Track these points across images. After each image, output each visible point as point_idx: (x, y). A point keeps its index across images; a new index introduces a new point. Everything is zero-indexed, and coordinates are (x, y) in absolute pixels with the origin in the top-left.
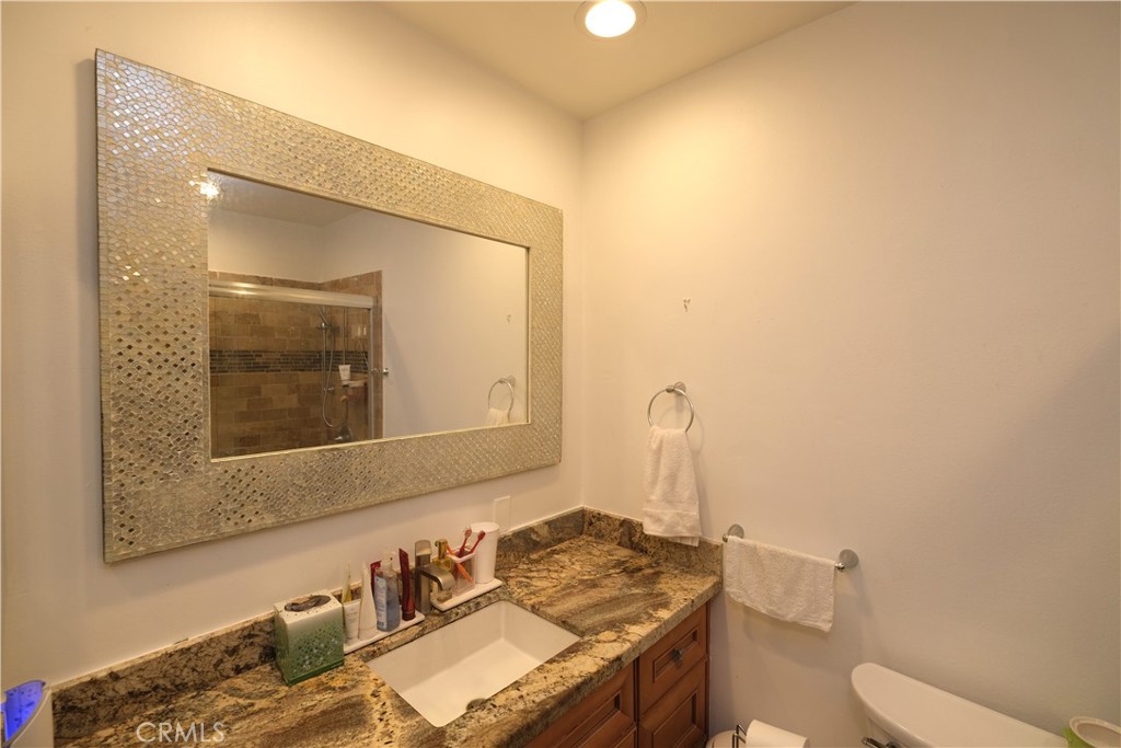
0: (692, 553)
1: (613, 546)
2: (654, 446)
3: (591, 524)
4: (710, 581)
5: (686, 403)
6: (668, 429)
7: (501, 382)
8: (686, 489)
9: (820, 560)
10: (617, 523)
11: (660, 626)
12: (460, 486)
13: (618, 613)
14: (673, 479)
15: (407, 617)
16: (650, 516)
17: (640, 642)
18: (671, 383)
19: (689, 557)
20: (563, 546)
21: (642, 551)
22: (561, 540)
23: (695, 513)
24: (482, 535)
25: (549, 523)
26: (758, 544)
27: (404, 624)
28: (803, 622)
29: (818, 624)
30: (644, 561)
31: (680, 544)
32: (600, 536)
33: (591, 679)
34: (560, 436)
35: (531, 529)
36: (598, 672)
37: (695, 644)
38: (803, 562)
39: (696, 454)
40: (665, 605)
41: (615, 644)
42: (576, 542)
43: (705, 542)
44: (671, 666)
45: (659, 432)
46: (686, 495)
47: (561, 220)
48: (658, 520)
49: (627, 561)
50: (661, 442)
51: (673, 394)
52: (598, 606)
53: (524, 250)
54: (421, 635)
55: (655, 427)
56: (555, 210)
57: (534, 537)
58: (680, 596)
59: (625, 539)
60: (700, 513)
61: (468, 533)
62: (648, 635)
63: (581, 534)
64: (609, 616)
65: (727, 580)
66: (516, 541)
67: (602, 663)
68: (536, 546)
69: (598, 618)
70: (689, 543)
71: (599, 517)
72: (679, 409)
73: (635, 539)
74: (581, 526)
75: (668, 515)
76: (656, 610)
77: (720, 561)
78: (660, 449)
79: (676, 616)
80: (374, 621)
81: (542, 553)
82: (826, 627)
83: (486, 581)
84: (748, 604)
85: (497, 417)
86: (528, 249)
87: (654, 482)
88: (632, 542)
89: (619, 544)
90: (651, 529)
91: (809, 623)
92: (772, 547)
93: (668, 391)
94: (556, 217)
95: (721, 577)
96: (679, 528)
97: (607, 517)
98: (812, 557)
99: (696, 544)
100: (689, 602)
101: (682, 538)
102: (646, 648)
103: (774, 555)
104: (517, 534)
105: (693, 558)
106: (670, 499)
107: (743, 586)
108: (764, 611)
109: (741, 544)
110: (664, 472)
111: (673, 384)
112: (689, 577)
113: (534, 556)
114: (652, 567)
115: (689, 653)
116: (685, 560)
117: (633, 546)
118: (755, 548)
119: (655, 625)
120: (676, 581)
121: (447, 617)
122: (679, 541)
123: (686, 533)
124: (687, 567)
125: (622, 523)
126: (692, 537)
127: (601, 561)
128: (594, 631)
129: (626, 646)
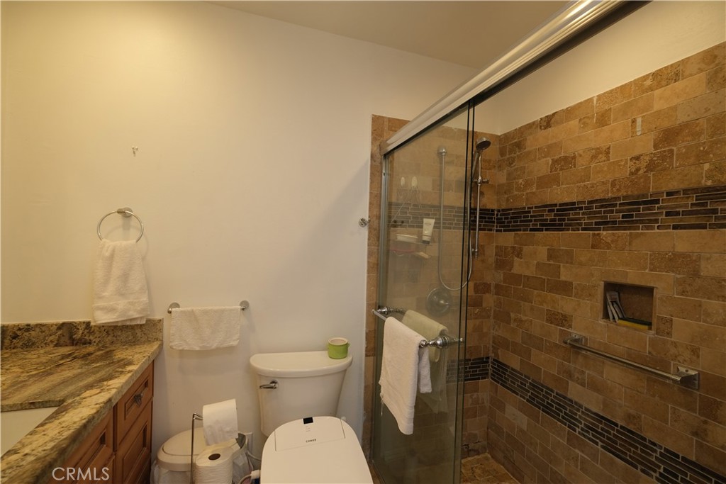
0: (139, 331)
1: (52, 348)
2: (107, 254)
3: (16, 337)
4: (155, 346)
6: (117, 240)
8: (137, 283)
9: (232, 307)
10: (53, 328)
11: (133, 375)
13: (90, 380)
14: (125, 277)
17: (122, 387)
18: (122, 207)
19: (135, 336)
21: (85, 344)
23: (145, 299)
26: (194, 309)
28: (221, 346)
29: (230, 344)
30: (90, 349)
31: (130, 326)
32: (30, 345)
33: (94, 418)
36: (98, 412)
37: (147, 389)
38: (223, 311)
40: (130, 363)
41: (102, 394)
43: (150, 320)
44: (134, 406)
45: (109, 244)
46: (137, 287)
48: (112, 310)
49: (74, 353)
50: (114, 251)
51: (122, 216)
52: (64, 383)
55: (104, 240)
58: (140, 356)
59: (66, 339)
60: (149, 298)
62: (126, 382)
64: (81, 384)
67: (98, 406)
69: (71, 388)
70: (139, 323)
71: (26, 328)
72: (126, 227)
73: (78, 335)
75: (121, 304)
76: (125, 367)
77: (161, 331)
78: (112, 256)
79: (141, 366)
82: (236, 343)
84: (185, 348)
87: (106, 282)
88: (73, 340)
89: (58, 345)
90: (100, 319)
91: (226, 345)
92: (205, 308)
93: (118, 212)
95: (162, 340)
96: (130, 313)
97: (39, 326)
98: (227, 307)
99: (143, 322)
100: (147, 357)
101: (131, 320)
102: (125, 391)
103: (205, 312)
105: (139, 334)
106: (121, 293)
107: (177, 336)
108: (198, 349)
109: (183, 312)
110: (116, 272)
112: (138, 346)
114: (102, 350)
115: (145, 394)
116: (131, 337)
117: (73, 342)
118: (193, 311)
119: (130, 375)
120: (128, 351)
122: (128, 323)
123: (136, 315)
124: (134, 342)
125: (61, 326)
126: (141, 318)
127: (44, 359)
128: (73, 395)
129: (113, 391)
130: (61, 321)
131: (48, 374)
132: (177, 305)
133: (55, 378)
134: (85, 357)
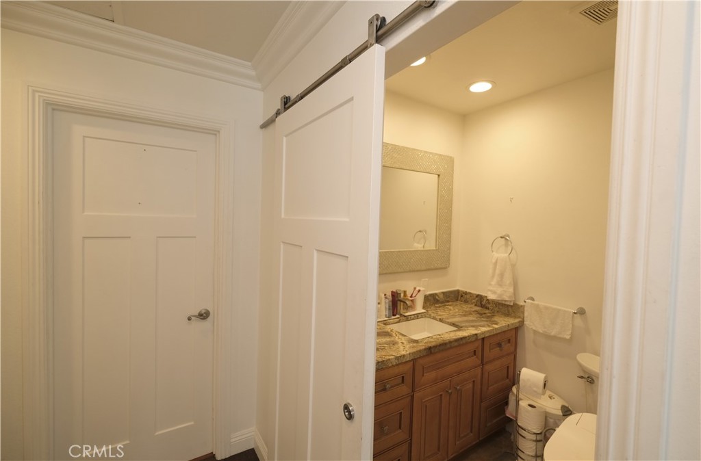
0: (510, 309)
1: (473, 306)
2: (494, 261)
3: (462, 296)
4: (518, 320)
5: (510, 243)
6: (501, 254)
7: (420, 231)
8: (508, 279)
9: (566, 309)
10: (475, 296)
11: (493, 330)
12: (410, 271)
13: (476, 324)
14: (502, 275)
15: (394, 315)
16: (491, 291)
17: (485, 332)
19: (508, 310)
20: (450, 303)
21: (486, 308)
22: (448, 302)
23: (511, 290)
24: (419, 291)
25: (443, 293)
26: (540, 303)
27: (393, 317)
28: (558, 336)
29: (565, 336)
30: (487, 311)
31: (505, 305)
32: (466, 302)
33: (467, 337)
34: (449, 256)
35: (436, 294)
36: (469, 336)
37: (510, 344)
38: (559, 310)
39: (513, 266)
40: (496, 324)
41: (475, 331)
42: (454, 303)
43: (516, 304)
44: (497, 349)
45: (496, 255)
46: (508, 282)
47: (453, 161)
48: (494, 293)
49: (479, 311)
50: (497, 260)
51: (503, 239)
52: (467, 321)
53: (437, 176)
54: (399, 322)
55: (494, 253)
56: (451, 157)
57: (437, 297)
58: (503, 322)
59: (479, 303)
60: (514, 290)
61: (415, 288)
62: (488, 331)
63: (457, 300)
64: (472, 324)
65: (525, 319)
66: (430, 298)
68: (437, 301)
69: (467, 324)
70: (509, 304)
71: (466, 293)
72: (506, 245)
73: (483, 303)
74: (457, 297)
75: (499, 290)
76: (493, 325)
77: (523, 313)
78: (496, 262)
80: (384, 313)
81: (440, 305)
82: (568, 337)
83: (419, 309)
84: (534, 328)
85: (418, 246)
86: (439, 175)
87: (493, 276)
88: (481, 304)
89: (476, 305)
90: (491, 296)
91: (561, 336)
92: (546, 305)
93: (502, 237)
94: (450, 161)
95: (523, 319)
96: (504, 297)
97: (470, 293)
98: (563, 308)
99: (512, 304)
100: (507, 325)
101: (505, 301)
102: (487, 335)
103: (546, 308)
104: (431, 295)
106: (500, 284)
107: (532, 322)
108: (542, 332)
109: (532, 304)
110: (498, 272)
111: (504, 234)
112: (507, 317)
113: (437, 305)
114: (491, 313)
115: (507, 347)
116: (506, 312)
117: (482, 306)
118: (538, 305)
119: (491, 329)
120: (501, 318)
121: (407, 319)
122: (504, 302)
123: (507, 299)
124: (508, 315)
125: (478, 296)
126: (510, 301)
127: (468, 310)
128: (466, 327)
129: (479, 332)
130: (478, 293)
131: (465, 315)
132: (532, 299)
133: (465, 318)
134: (481, 314)
